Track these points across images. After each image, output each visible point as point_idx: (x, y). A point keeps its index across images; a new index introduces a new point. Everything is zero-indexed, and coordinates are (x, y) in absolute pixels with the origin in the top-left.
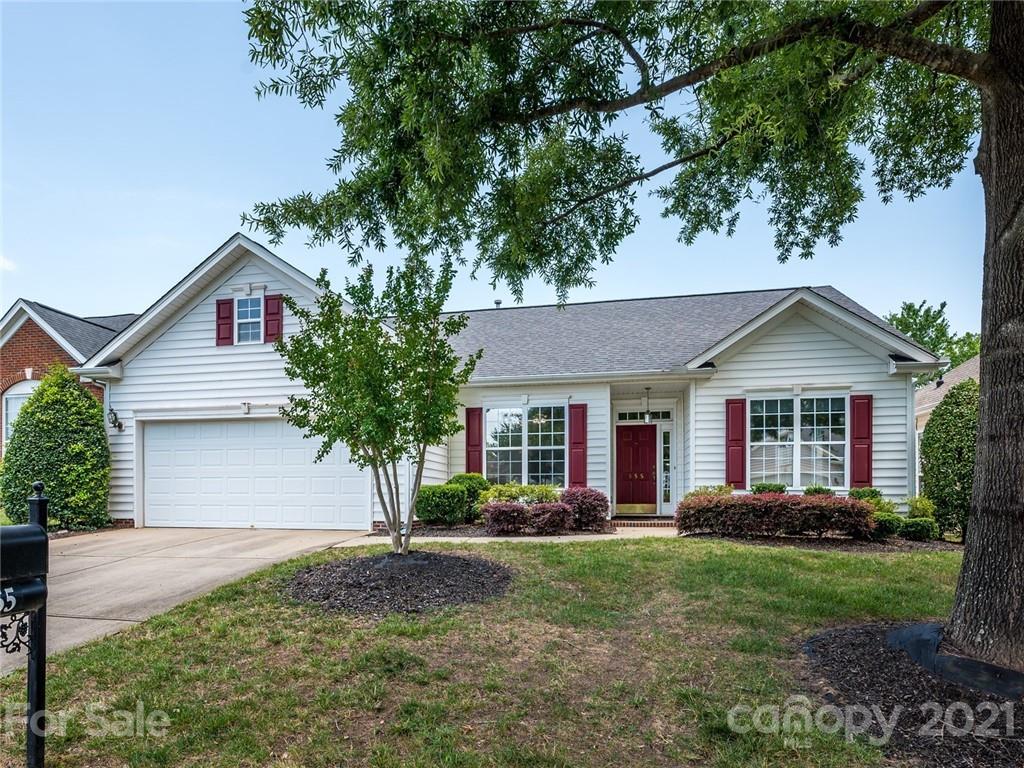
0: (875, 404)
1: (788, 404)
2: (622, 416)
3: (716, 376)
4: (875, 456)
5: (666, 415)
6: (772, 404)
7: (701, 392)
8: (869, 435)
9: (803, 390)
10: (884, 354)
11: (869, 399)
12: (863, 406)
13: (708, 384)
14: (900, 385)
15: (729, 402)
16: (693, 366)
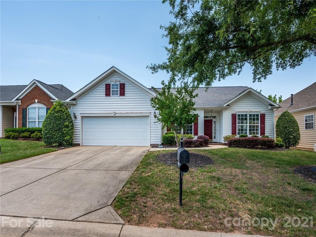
0: (266, 116)
1: (246, 115)
2: (207, 117)
3: (230, 108)
4: (266, 128)
5: (215, 117)
6: (242, 115)
7: (226, 112)
8: (264, 123)
9: (250, 112)
10: (267, 104)
11: (264, 114)
12: (263, 116)
13: (228, 110)
14: (271, 112)
15: (232, 114)
16: (225, 105)
